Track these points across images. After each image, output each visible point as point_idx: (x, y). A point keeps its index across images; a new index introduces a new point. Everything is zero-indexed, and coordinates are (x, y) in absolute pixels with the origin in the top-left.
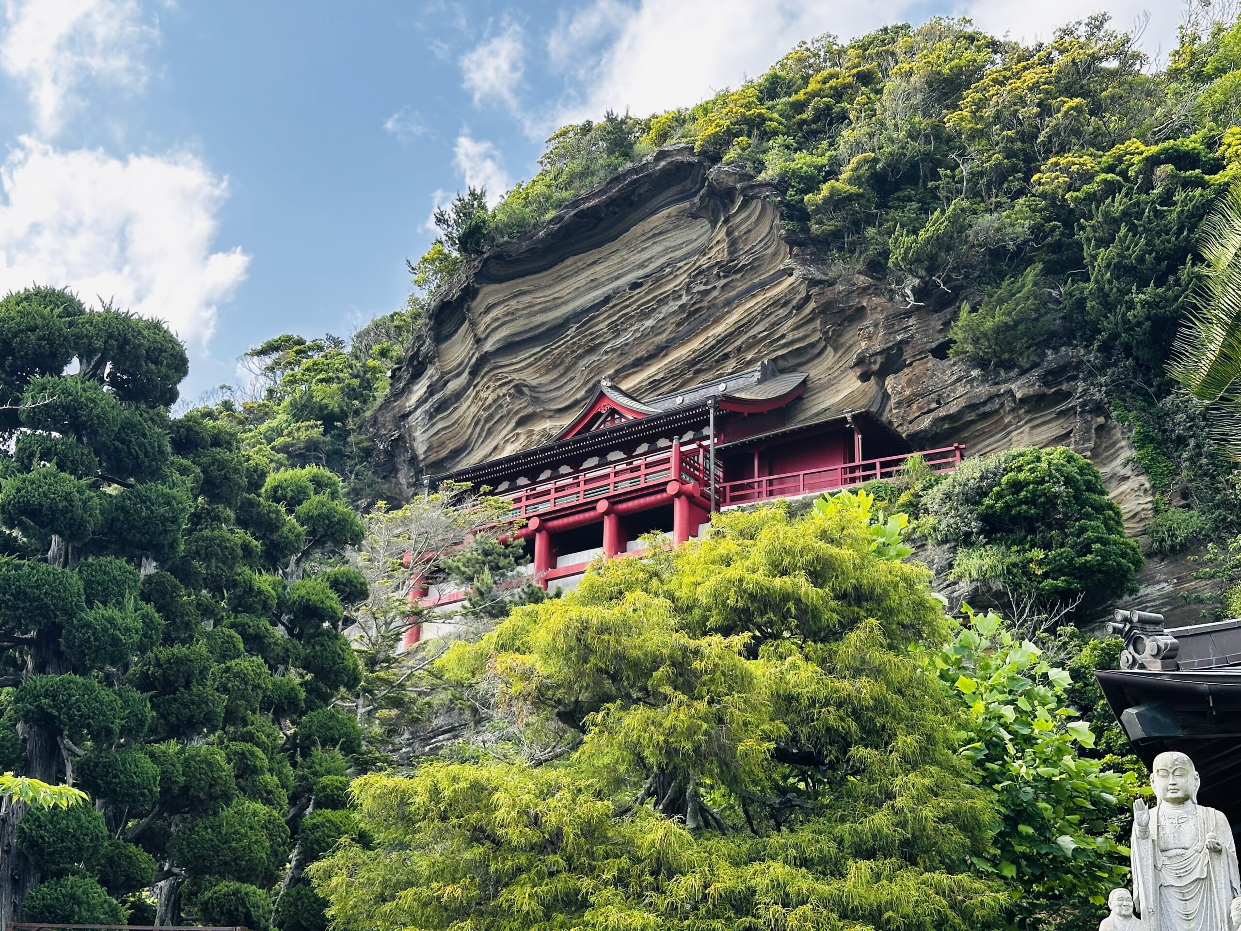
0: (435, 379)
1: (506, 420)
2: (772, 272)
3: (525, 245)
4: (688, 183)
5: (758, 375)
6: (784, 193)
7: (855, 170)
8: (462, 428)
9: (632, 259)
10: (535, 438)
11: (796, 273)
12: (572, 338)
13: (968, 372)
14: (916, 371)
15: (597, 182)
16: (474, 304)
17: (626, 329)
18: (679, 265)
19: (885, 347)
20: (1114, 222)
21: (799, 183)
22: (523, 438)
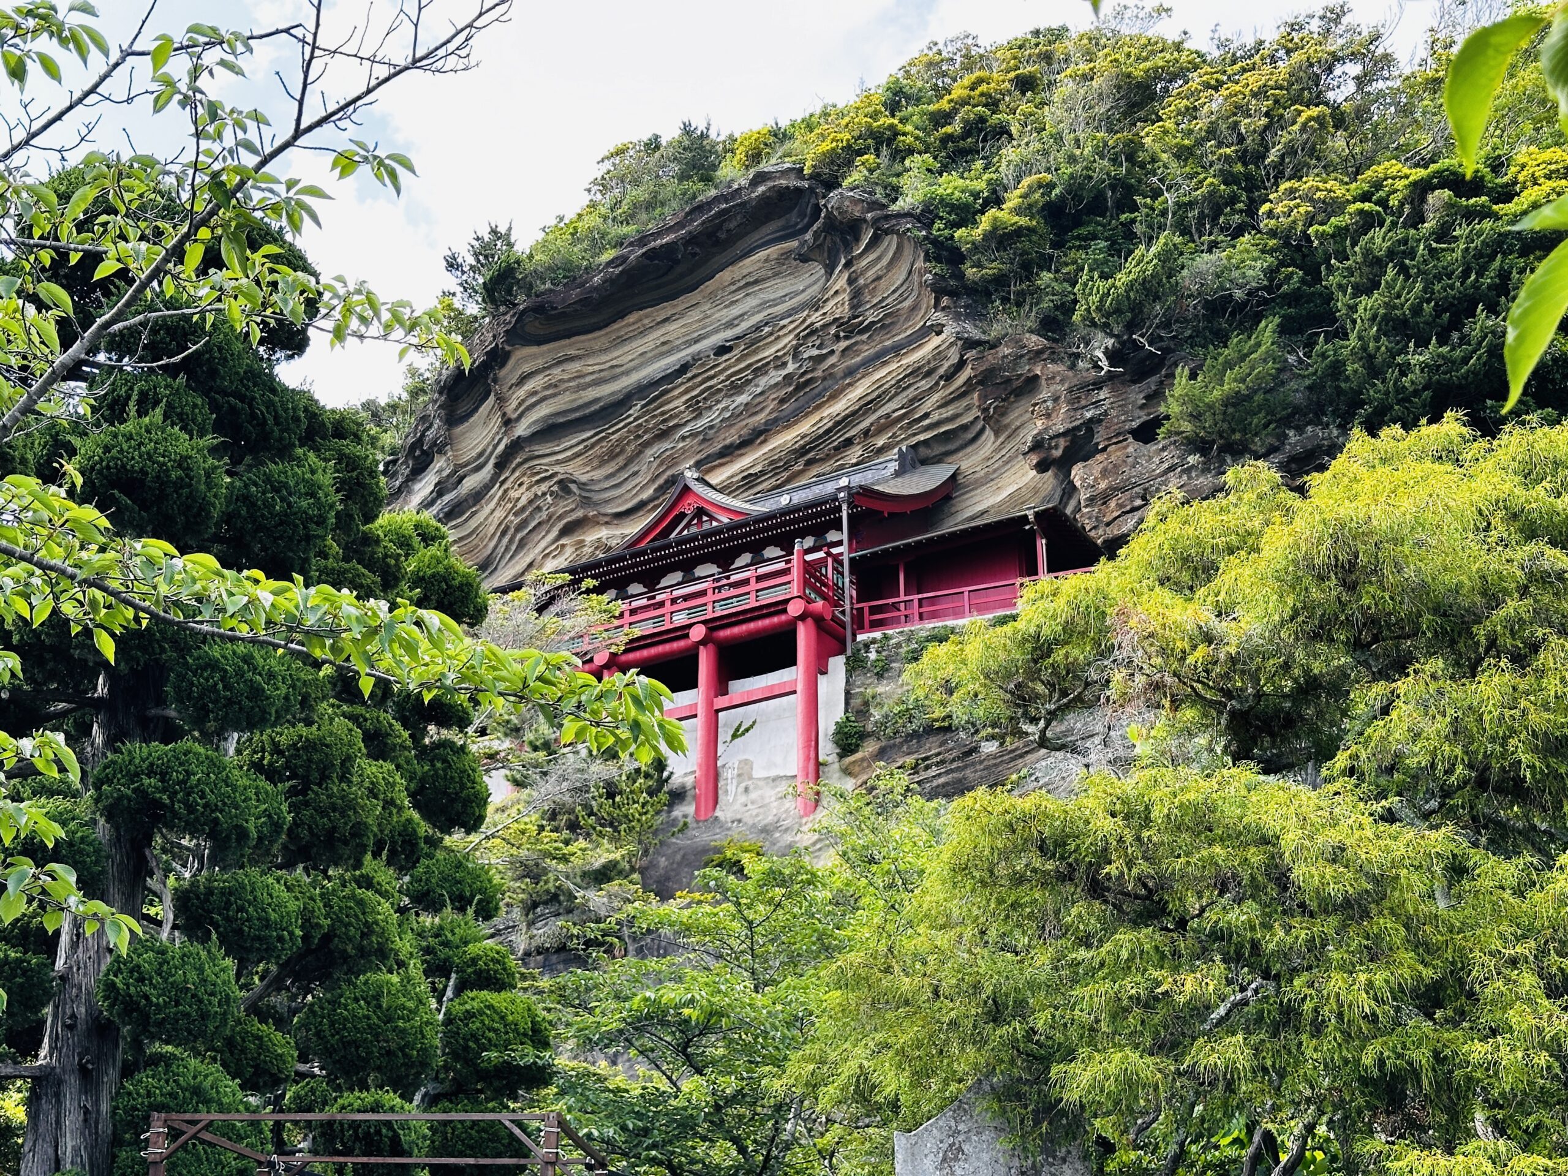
0: (445, 474)
1: (545, 527)
2: (909, 332)
3: (575, 294)
4: (793, 217)
5: (893, 466)
6: (929, 226)
7: (1024, 196)
8: (482, 540)
9: (717, 315)
10: (587, 550)
11: (947, 330)
12: (636, 419)
13: (1183, 458)
14: (1113, 458)
15: (670, 213)
16: (502, 373)
17: (710, 407)
18: (782, 323)
19: (1070, 426)
20: (1375, 264)
21: (949, 213)
22: (569, 551)
